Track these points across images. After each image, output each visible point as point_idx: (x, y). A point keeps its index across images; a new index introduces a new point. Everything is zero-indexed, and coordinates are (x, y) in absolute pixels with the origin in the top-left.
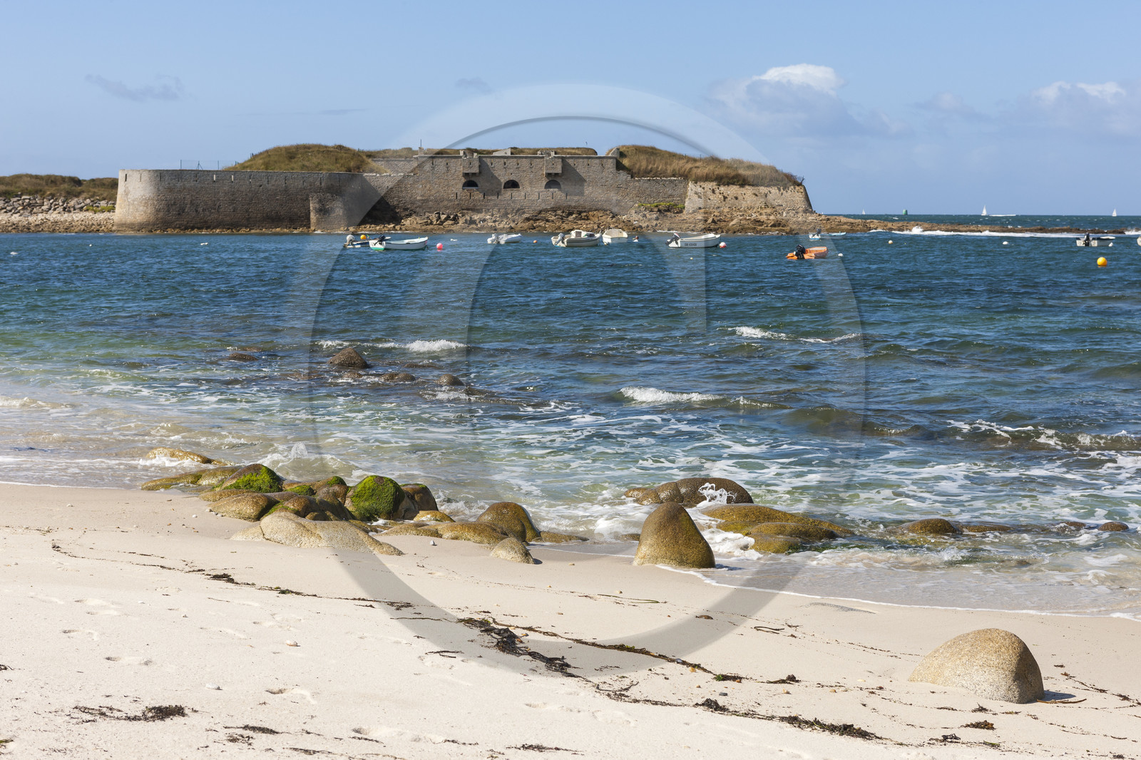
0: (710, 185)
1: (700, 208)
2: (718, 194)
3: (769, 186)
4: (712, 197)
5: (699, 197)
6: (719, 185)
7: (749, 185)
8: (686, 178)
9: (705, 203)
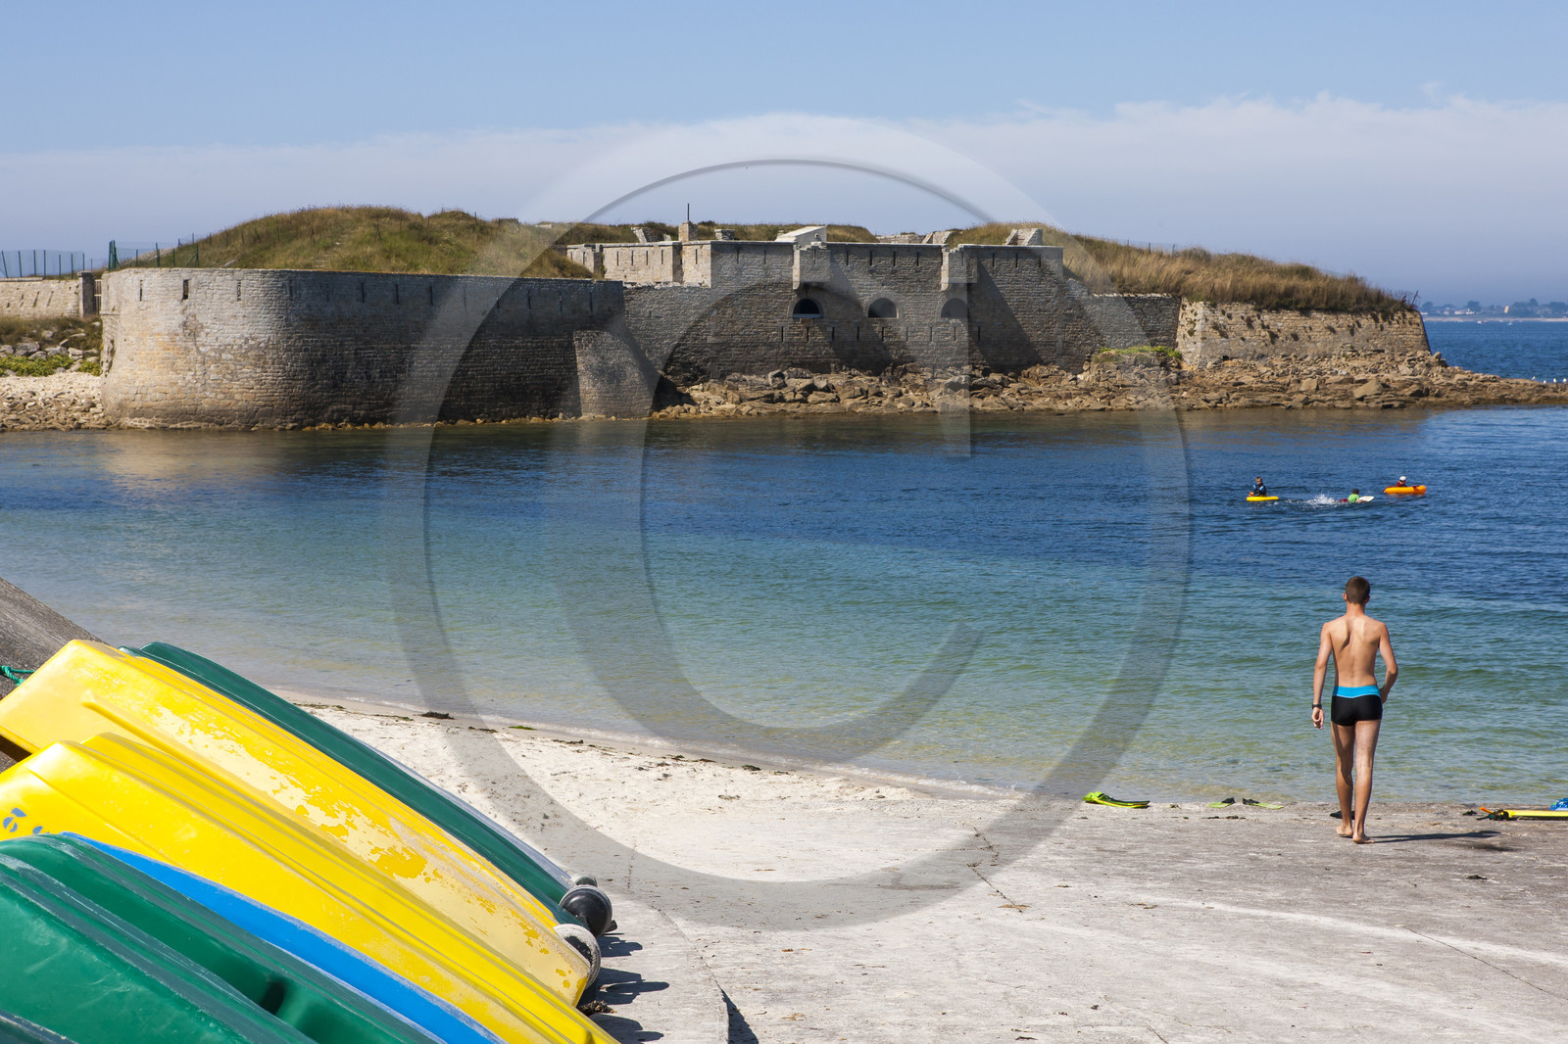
0: (1240, 311)
1: (1226, 358)
2: (1258, 329)
3: (1357, 312)
4: (1247, 335)
5: (1223, 334)
6: (1260, 310)
7: (1318, 310)
8: (1178, 293)
9: (1234, 346)
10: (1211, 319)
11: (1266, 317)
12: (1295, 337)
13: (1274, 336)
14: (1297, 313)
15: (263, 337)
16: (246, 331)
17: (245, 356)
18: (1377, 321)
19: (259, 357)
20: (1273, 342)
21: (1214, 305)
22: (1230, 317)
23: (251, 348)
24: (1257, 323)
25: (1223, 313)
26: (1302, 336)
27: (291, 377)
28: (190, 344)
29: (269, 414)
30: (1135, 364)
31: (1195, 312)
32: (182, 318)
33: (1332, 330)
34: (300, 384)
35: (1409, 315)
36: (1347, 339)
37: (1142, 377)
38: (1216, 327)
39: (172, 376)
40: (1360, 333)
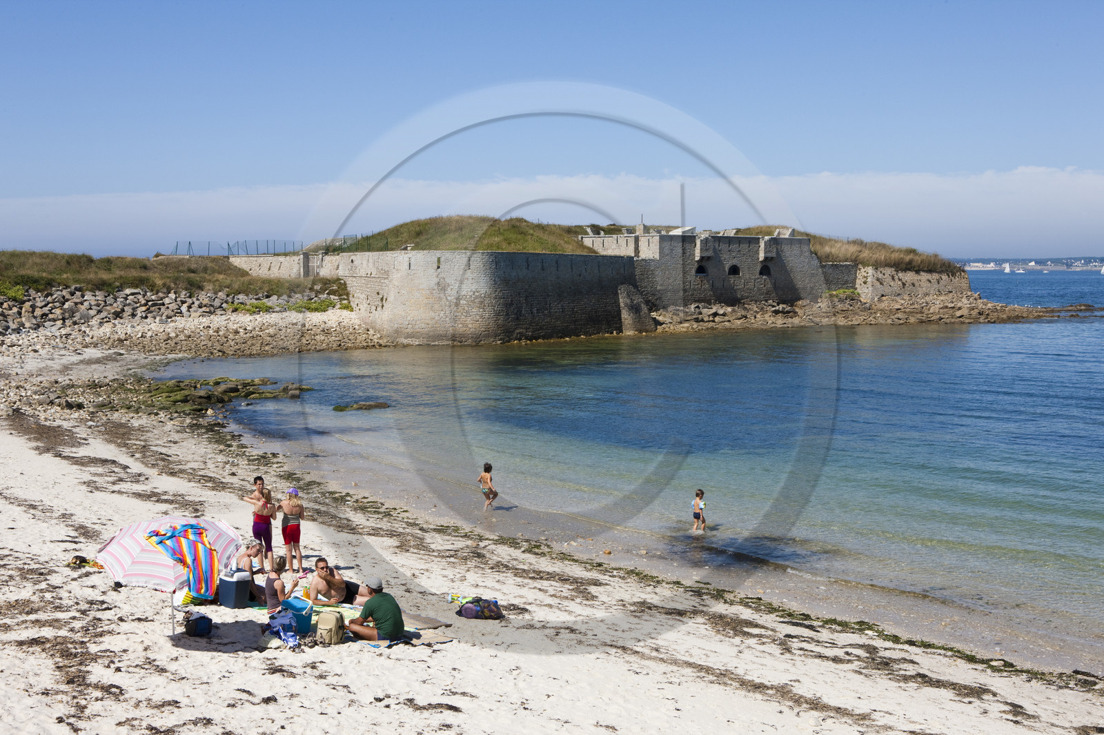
0: (888, 271)
1: (883, 296)
2: (897, 280)
3: (940, 272)
4: (892, 284)
5: (881, 284)
6: (897, 271)
7: (923, 271)
8: (857, 263)
9: (887, 290)
10: (875, 275)
11: (901, 275)
12: (913, 285)
13: (904, 284)
14: (914, 273)
15: (483, 291)
16: (474, 287)
17: (473, 302)
18: (949, 277)
19: (481, 303)
20: (904, 288)
21: (877, 269)
22: (884, 274)
23: (476, 297)
24: (896, 277)
25: (881, 272)
26: (917, 284)
27: (497, 314)
28: (442, 295)
29: (487, 336)
30: (846, 299)
31: (866, 273)
32: (436, 280)
33: (930, 282)
34: (502, 318)
35: (963, 274)
36: (936, 286)
37: (851, 306)
38: (878, 280)
39: (432, 314)
40: (942, 282)
